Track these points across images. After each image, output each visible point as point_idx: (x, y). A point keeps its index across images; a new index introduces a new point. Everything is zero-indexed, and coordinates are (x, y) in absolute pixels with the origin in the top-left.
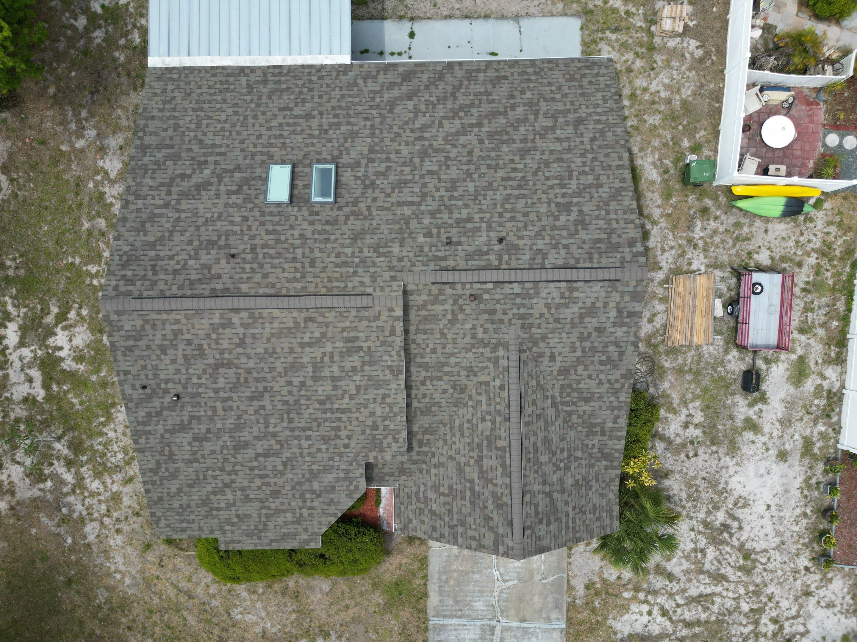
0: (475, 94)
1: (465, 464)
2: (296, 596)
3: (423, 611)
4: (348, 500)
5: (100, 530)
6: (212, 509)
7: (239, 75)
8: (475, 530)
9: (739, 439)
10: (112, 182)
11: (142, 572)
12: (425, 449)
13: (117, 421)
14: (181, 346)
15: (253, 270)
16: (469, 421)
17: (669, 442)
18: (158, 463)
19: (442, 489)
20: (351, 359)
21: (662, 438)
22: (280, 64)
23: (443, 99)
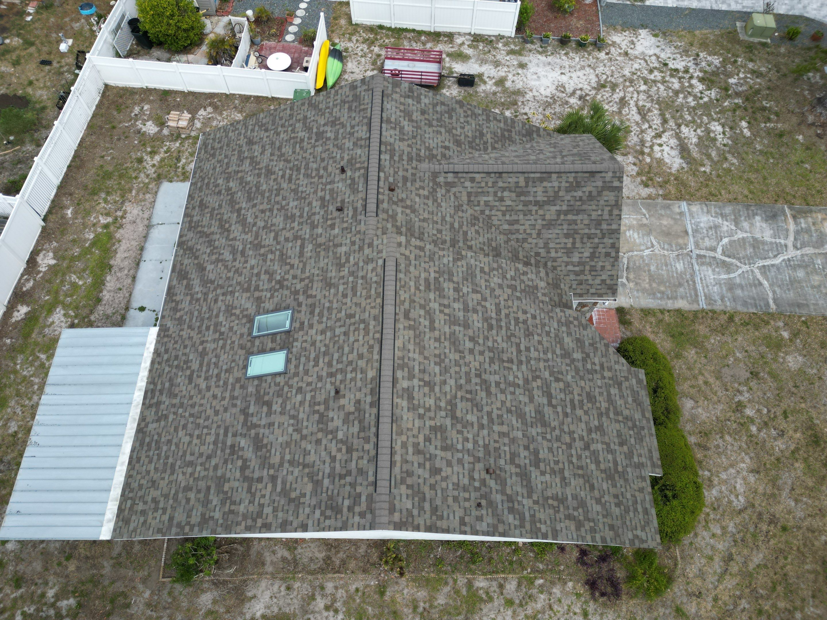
0: (211, 219)
1: (544, 220)
2: (705, 434)
3: (695, 313)
6: (617, 471)
7: (144, 433)
8: (603, 210)
9: (511, 89)
12: (533, 261)
14: (432, 449)
15: (354, 370)
16: (504, 215)
18: (569, 517)
19: (569, 245)
20: (446, 290)
22: (142, 393)
23: (210, 243)
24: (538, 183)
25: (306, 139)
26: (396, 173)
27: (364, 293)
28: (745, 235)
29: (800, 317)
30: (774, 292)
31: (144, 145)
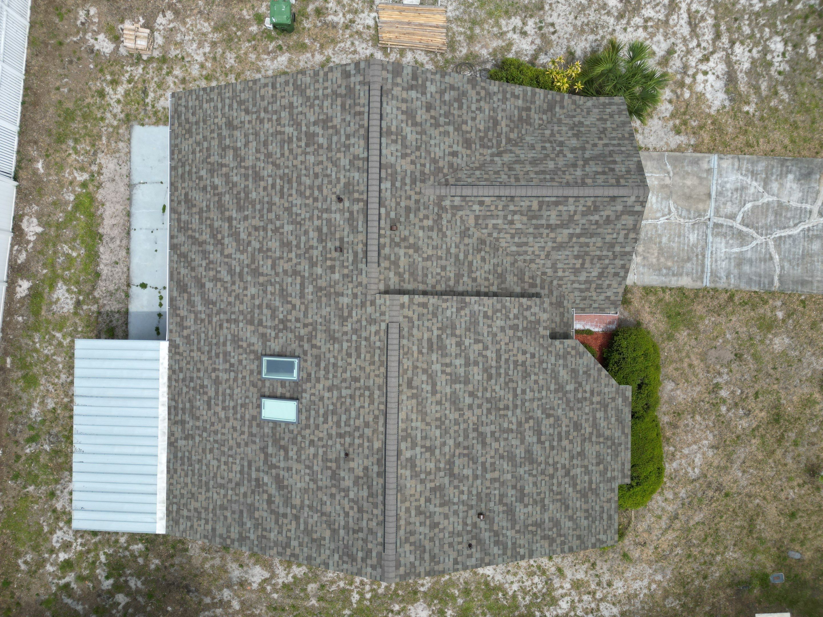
0: (201, 223)
1: (554, 242)
2: (678, 414)
3: (697, 292)
4: (585, 357)
5: (608, 602)
6: (590, 489)
7: (176, 447)
8: (618, 234)
10: (273, 575)
11: (650, 563)
13: (502, 581)
15: (361, 436)
16: (513, 237)
17: (539, 50)
18: (544, 537)
19: (578, 266)
20: (449, 347)
21: (535, 57)
22: (166, 409)
23: (205, 254)
24: (552, 207)
25: (295, 139)
26: (398, 204)
27: (368, 356)
28: (771, 199)
29: (800, 295)
30: (782, 268)
31: (101, 71)
